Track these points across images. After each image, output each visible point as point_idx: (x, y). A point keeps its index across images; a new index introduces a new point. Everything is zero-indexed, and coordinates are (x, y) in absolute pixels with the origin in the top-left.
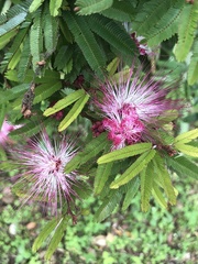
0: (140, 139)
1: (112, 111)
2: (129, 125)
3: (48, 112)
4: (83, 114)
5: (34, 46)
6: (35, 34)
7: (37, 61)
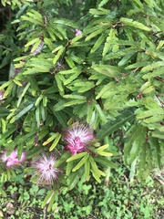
0: (83, 151)
1: (71, 141)
2: (78, 145)
3: (45, 144)
4: (59, 143)
5: (38, 119)
6: (37, 113)
7: (39, 124)
